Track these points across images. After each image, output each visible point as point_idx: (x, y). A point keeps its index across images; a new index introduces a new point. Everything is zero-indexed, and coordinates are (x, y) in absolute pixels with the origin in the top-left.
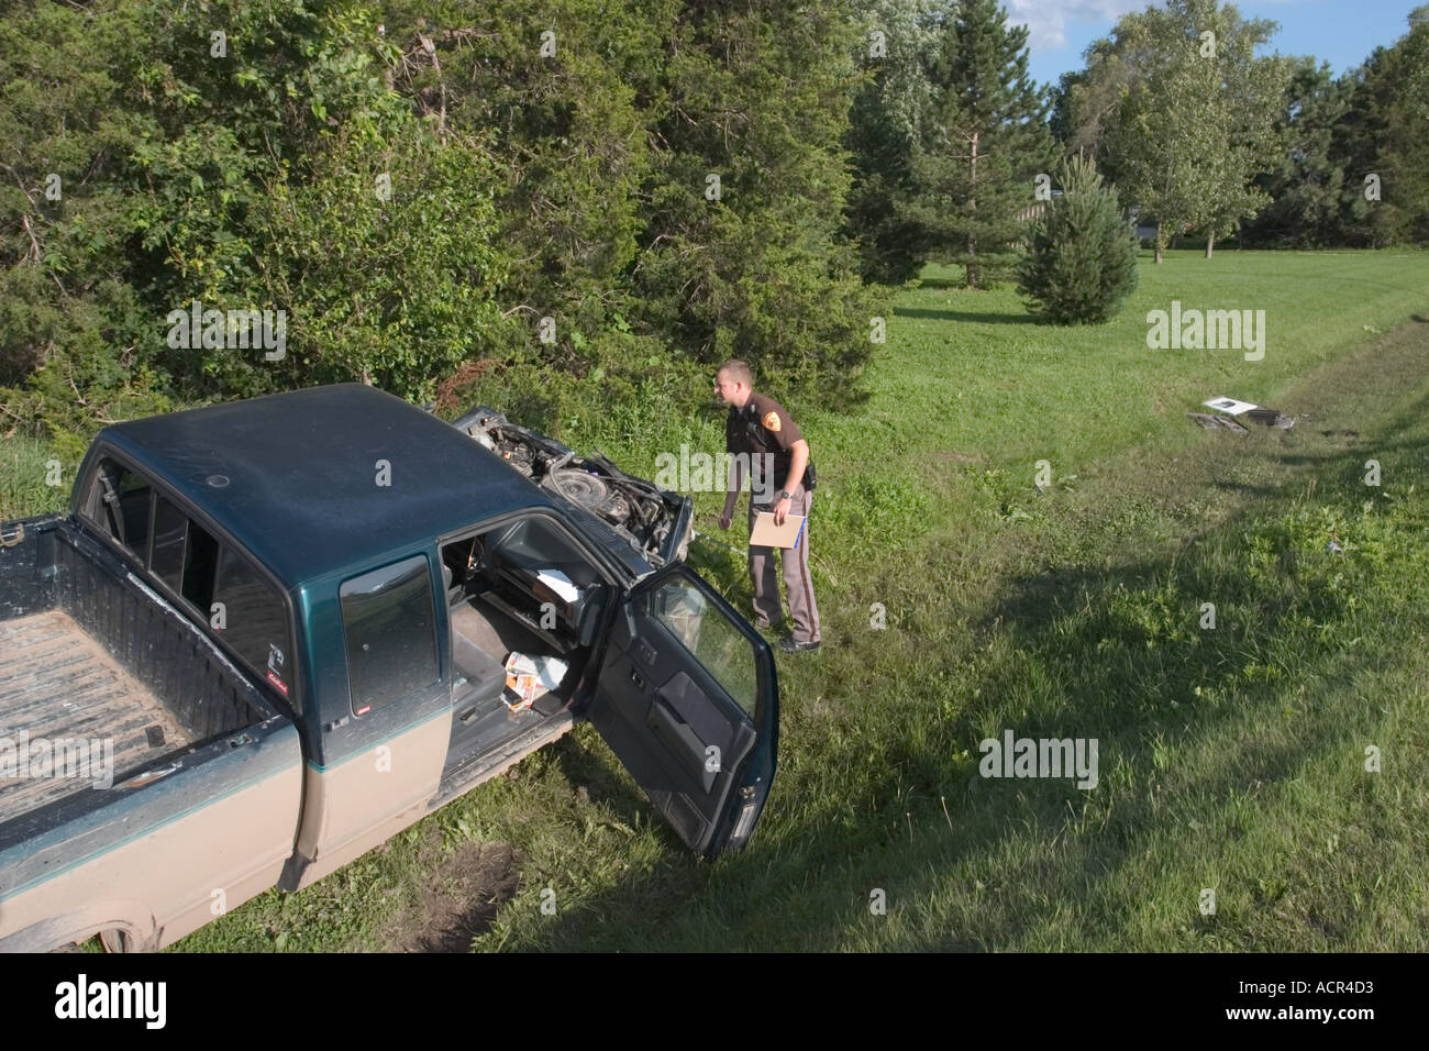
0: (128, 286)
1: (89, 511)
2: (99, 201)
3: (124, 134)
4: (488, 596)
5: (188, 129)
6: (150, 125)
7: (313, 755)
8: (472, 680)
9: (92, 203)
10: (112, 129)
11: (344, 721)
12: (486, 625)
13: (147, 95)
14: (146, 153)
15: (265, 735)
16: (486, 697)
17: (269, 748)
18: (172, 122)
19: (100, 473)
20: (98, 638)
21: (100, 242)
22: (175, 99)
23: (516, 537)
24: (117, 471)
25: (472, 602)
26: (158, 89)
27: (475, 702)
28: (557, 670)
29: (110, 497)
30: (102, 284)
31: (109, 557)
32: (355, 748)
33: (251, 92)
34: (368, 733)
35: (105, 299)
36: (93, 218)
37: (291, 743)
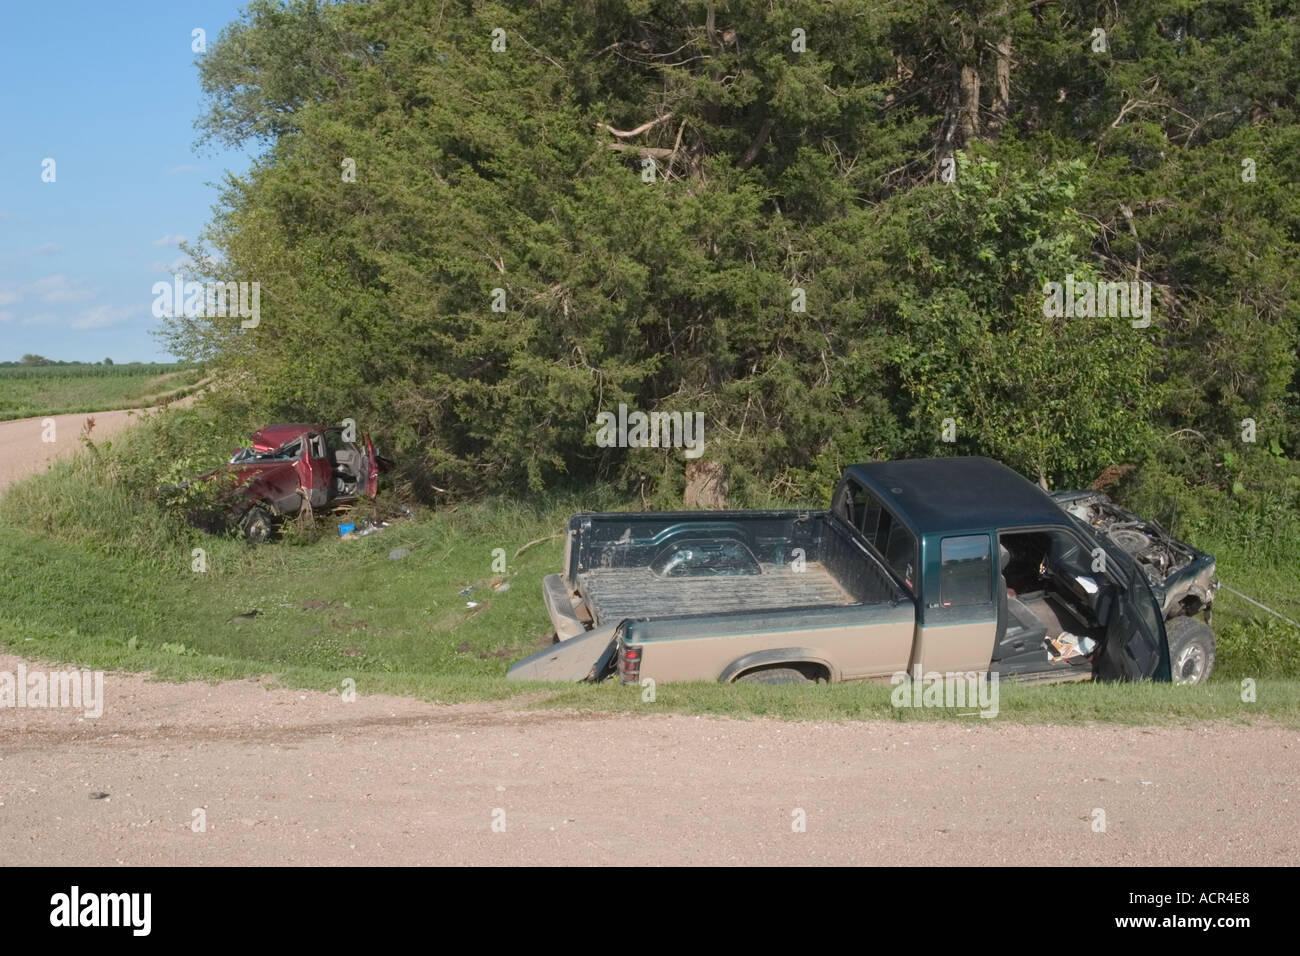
0: (886, 401)
1: (839, 507)
2: (870, 341)
3: (892, 295)
4: (1054, 595)
5: (935, 291)
6: (910, 290)
7: (919, 619)
8: (1025, 628)
9: (866, 342)
10: (884, 293)
11: (936, 606)
12: (1051, 613)
13: (910, 268)
14: (906, 310)
15: (899, 603)
16: (1032, 638)
17: (900, 609)
18: (927, 286)
19: (846, 488)
20: (836, 576)
21: (867, 370)
22: (929, 269)
23: (1072, 557)
24: (855, 488)
25: (1046, 600)
26: (917, 263)
27: (1024, 639)
28: (1090, 644)
29: (850, 501)
30: (868, 398)
31: (846, 531)
32: (941, 621)
33: (984, 266)
34: (948, 616)
35: (868, 409)
36: (865, 352)
37: (911, 611)
